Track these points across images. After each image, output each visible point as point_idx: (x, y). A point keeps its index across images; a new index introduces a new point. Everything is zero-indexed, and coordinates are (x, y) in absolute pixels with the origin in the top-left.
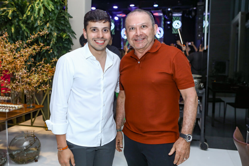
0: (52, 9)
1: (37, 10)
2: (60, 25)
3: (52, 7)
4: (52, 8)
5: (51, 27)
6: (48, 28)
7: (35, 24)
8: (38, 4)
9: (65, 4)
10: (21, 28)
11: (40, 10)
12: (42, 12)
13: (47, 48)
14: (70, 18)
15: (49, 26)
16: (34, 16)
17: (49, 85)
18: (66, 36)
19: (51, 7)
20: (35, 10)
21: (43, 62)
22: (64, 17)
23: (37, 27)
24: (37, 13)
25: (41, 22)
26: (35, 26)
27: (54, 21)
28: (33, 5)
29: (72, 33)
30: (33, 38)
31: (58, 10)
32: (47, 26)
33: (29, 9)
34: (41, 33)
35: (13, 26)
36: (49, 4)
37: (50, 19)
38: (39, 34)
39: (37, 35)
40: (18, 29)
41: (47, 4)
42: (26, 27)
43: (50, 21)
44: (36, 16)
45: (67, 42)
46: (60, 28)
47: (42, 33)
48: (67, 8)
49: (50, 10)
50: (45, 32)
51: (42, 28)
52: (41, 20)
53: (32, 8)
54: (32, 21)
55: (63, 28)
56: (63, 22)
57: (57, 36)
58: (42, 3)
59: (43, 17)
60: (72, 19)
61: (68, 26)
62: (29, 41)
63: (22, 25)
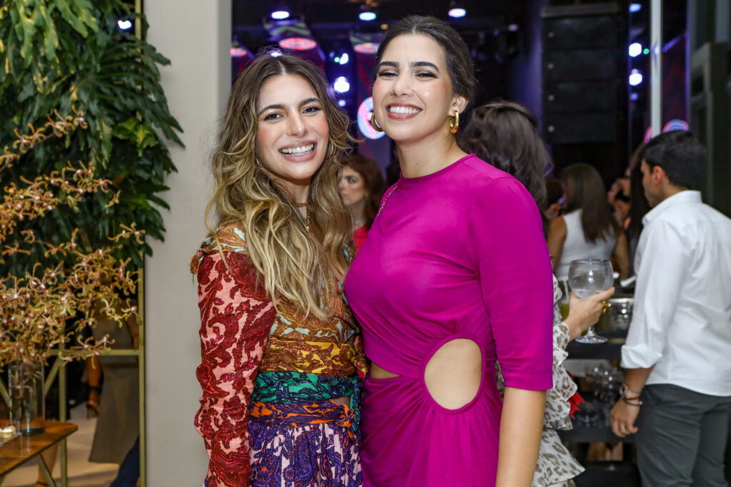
0: (89, 29)
1: (29, 32)
2: (118, 91)
3: (89, 20)
4: (88, 24)
5: (84, 99)
6: (77, 103)
8: (31, 8)
11: (40, 30)
12: (52, 40)
13: (99, 187)
14: (159, 65)
15: (78, 95)
16: (17, 56)
17: (109, 339)
18: (147, 136)
19: (85, 20)
21: (74, 245)
22: (135, 60)
23: (31, 99)
24: (28, 44)
25: (46, 79)
26: (22, 97)
27: (91, 77)
28: (12, 13)
29: (166, 126)
30: (26, 145)
31: (108, 33)
32: (70, 95)
34: (58, 126)
36: (75, 9)
37: (77, 68)
38: (48, 130)
39: (40, 132)
41: (69, 11)
43: (78, 78)
44: (27, 55)
45: (146, 162)
46: (117, 105)
47: (62, 126)
49: (85, 34)
50: (72, 122)
51: (55, 104)
52: (46, 72)
53: (8, 24)
54: (9, 75)
55: (130, 103)
56: (130, 80)
57: (114, 139)
58: (46, 4)
59: (56, 61)
60: (168, 67)
62: (6, 156)
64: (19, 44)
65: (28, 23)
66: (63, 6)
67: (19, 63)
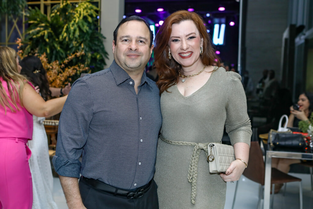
1: (72, 31)
2: (94, 45)
5: (85, 47)
6: (83, 49)
7: (70, 45)
8: (73, 25)
9: (98, 24)
10: (56, 48)
11: (75, 30)
12: (77, 33)
13: (86, 69)
14: (103, 39)
16: (69, 37)
18: (100, 57)
20: (70, 31)
22: (97, 38)
23: (72, 47)
24: (72, 34)
26: (71, 46)
27: (87, 42)
28: (68, 27)
29: (105, 54)
30: (71, 58)
31: (92, 30)
32: (81, 46)
33: (64, 30)
35: (48, 46)
38: (76, 55)
39: (74, 56)
40: (52, 49)
42: (61, 47)
43: (83, 42)
44: (72, 37)
45: (99, 63)
46: (93, 48)
47: (79, 54)
48: (101, 29)
49: (85, 31)
51: (78, 49)
52: (76, 41)
53: (68, 29)
54: (67, 42)
55: (96, 48)
56: (96, 43)
57: (92, 57)
58: (77, 24)
59: (78, 38)
60: (105, 39)
61: (102, 47)
62: (66, 61)
63: (56, 45)
64: (70, 34)
65: (72, 28)
66: (80, 24)
67: (69, 39)
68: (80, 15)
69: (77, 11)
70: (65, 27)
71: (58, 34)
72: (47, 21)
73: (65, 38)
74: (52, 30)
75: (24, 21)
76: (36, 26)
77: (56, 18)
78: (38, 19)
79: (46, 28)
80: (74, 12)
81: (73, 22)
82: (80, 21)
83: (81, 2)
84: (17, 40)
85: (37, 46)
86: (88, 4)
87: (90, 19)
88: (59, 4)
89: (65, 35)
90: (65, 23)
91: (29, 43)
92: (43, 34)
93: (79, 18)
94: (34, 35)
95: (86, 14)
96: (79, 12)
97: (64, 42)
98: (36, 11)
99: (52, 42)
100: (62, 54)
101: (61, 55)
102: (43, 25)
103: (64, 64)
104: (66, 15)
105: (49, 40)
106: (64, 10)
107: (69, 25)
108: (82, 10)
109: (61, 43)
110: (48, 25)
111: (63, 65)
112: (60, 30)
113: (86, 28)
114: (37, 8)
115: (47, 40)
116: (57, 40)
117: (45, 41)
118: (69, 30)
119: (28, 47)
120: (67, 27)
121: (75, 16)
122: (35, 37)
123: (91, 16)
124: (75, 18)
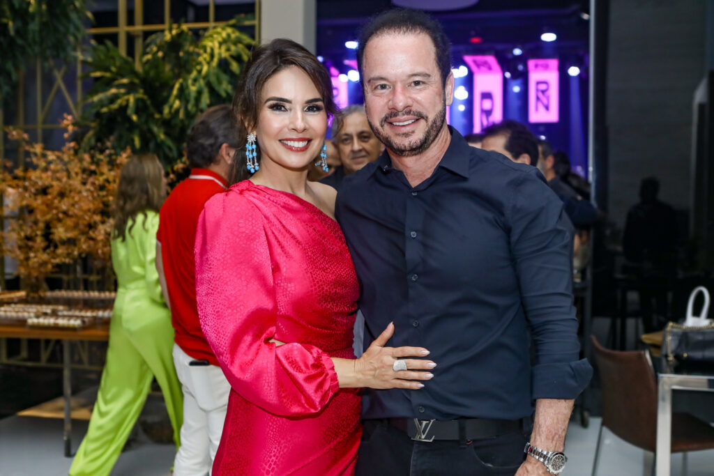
0: (227, 92)
1: (193, 94)
4: (226, 89)
8: (195, 80)
10: (154, 136)
11: (199, 93)
12: (205, 99)
16: (186, 108)
20: (189, 94)
24: (192, 102)
28: (184, 84)
33: (175, 92)
35: (137, 132)
40: (147, 138)
42: (167, 134)
44: (192, 108)
49: (224, 94)
53: (183, 89)
54: (182, 121)
58: (204, 78)
63: (155, 129)
64: (187, 101)
65: (193, 89)
66: (213, 79)
67: (187, 113)
68: (212, 56)
69: (205, 48)
70: (177, 86)
71: (159, 103)
72: (134, 73)
73: (177, 111)
74: (145, 93)
75: (79, 73)
76: (108, 83)
77: (154, 64)
78: (113, 69)
79: (131, 88)
80: (197, 50)
81: (194, 74)
82: (212, 71)
83: (215, 28)
84: (63, 119)
85: (111, 132)
86: (229, 30)
87: (235, 67)
88: (163, 31)
89: (177, 104)
90: (177, 77)
91: (93, 125)
92: (124, 103)
93: (209, 63)
94: (102, 106)
95: (225, 54)
96: (209, 50)
97: (173, 122)
98: (108, 50)
99: (146, 122)
100: (170, 149)
101: (167, 151)
102: (125, 81)
103: (174, 172)
104: (178, 58)
105: (139, 117)
106: (175, 45)
107: (186, 80)
108: (217, 45)
109: (167, 124)
110: (136, 81)
111: (172, 176)
112: (165, 94)
113: (225, 87)
114: (109, 43)
115: (135, 118)
116: (157, 116)
117: (129, 119)
118: (187, 92)
119: (91, 133)
120: (181, 85)
121: (201, 59)
122: (105, 110)
123: (238, 58)
124: (200, 63)
